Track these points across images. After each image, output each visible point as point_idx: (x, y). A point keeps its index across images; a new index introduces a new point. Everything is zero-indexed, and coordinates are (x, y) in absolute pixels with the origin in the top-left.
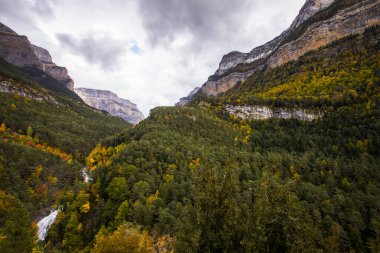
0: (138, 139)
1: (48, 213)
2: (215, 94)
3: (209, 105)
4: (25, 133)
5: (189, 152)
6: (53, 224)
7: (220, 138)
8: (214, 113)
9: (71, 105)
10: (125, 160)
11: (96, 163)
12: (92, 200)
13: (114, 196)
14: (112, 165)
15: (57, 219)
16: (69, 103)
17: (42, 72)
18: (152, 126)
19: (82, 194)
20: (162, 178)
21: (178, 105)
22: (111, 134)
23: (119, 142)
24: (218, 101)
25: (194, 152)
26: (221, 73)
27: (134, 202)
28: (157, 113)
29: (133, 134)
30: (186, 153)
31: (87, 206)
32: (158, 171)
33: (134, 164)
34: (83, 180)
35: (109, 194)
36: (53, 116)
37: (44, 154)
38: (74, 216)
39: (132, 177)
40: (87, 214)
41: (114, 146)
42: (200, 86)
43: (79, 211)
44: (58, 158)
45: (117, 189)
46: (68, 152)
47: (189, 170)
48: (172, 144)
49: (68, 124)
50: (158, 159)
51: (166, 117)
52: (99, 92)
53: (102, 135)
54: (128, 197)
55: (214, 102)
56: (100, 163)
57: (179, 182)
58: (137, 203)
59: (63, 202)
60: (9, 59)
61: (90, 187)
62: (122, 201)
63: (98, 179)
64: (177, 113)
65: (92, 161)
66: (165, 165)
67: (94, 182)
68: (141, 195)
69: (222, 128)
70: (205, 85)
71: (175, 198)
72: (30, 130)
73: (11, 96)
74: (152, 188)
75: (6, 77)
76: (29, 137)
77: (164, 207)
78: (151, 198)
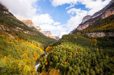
1: (37, 64)
2: (81, 29)
3: (80, 33)
5: (76, 49)
6: (39, 67)
7: (86, 44)
8: (82, 36)
9: (41, 36)
10: (57, 51)
11: (48, 51)
12: (48, 61)
13: (55, 61)
14: (53, 52)
17: (35, 28)
18: (63, 40)
19: (46, 60)
20: (68, 57)
21: (69, 34)
22: (51, 43)
23: (54, 45)
25: (78, 49)
26: (83, 23)
27: (60, 63)
28: (64, 37)
29: (58, 43)
31: (47, 63)
32: (67, 54)
33: (59, 52)
34: (45, 56)
35: (53, 60)
36: (37, 39)
37: (36, 48)
38: (44, 66)
39: (59, 56)
40: (47, 65)
41: (53, 46)
42: (76, 28)
43: (45, 65)
44: (39, 49)
45: (55, 59)
46: (41, 48)
47: (77, 54)
48: (70, 46)
49: (40, 40)
50: (67, 51)
51: (67, 38)
52: (47, 32)
53: (49, 43)
54: (58, 62)
55: (82, 32)
56: (49, 51)
57: (74, 58)
58: (61, 64)
61: (48, 58)
62: (57, 63)
63: (50, 56)
64: (70, 36)
65: (47, 50)
66: (69, 52)
67: (48, 57)
68: (63, 61)
69: (86, 41)
70: (78, 27)
71: (74, 63)
73: (29, 34)
74: (66, 60)
75: (28, 30)
76: (33, 44)
77: (70, 66)
78: (66, 63)
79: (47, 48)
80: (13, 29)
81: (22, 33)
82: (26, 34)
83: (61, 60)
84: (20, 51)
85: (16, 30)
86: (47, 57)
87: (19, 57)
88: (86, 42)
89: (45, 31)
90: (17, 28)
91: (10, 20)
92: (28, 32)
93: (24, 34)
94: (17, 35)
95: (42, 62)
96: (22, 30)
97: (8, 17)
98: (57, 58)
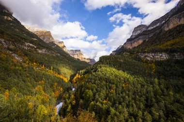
0: (95, 71)
1: (59, 103)
2: (131, 48)
3: (129, 54)
4: (50, 69)
5: (122, 78)
7: (137, 71)
8: (132, 58)
10: (90, 81)
12: (76, 99)
13: (87, 98)
14: (85, 84)
15: (63, 106)
16: (65, 56)
17: (55, 44)
18: (101, 65)
19: (73, 96)
20: (109, 92)
21: (111, 54)
22: (82, 69)
23: (86, 73)
24: (134, 51)
25: (124, 78)
26: (133, 37)
27: (96, 102)
28: (103, 59)
29: (92, 69)
30: (120, 79)
31: (74, 102)
32: (106, 87)
33: (95, 84)
34: (72, 90)
35: (84, 97)
36: (59, 62)
37: (57, 78)
38: (70, 106)
39: (94, 90)
40: (74, 105)
41: (84, 74)
42: (123, 45)
43: (71, 104)
44: (62, 79)
45: (88, 95)
47: (123, 87)
50: (106, 82)
51: (108, 61)
54: (93, 100)
55: (131, 52)
56: (78, 82)
57: (119, 94)
58: (98, 103)
59: (65, 99)
60: (45, 41)
61: (76, 93)
62: (91, 102)
63: (79, 90)
64: (113, 59)
65: (75, 81)
66: (110, 85)
67: (77, 91)
68: (100, 99)
69: (137, 66)
70: (125, 44)
71: (118, 102)
72: (52, 68)
73: (46, 54)
74: (105, 96)
75: (44, 47)
76: (52, 71)
77: (112, 107)
78: (105, 101)
79: (75, 78)
80: (20, 46)
81: (35, 52)
82: (41, 54)
83: (97, 96)
84: (30, 82)
85: (25, 48)
86: (74, 92)
87: (29, 91)
88: (138, 68)
89: (72, 50)
90: (27, 44)
91: (15, 31)
92: (44, 50)
93: (38, 53)
94: (26, 55)
95: (67, 100)
96: (34, 47)
97: (12, 26)
98: (90, 93)
